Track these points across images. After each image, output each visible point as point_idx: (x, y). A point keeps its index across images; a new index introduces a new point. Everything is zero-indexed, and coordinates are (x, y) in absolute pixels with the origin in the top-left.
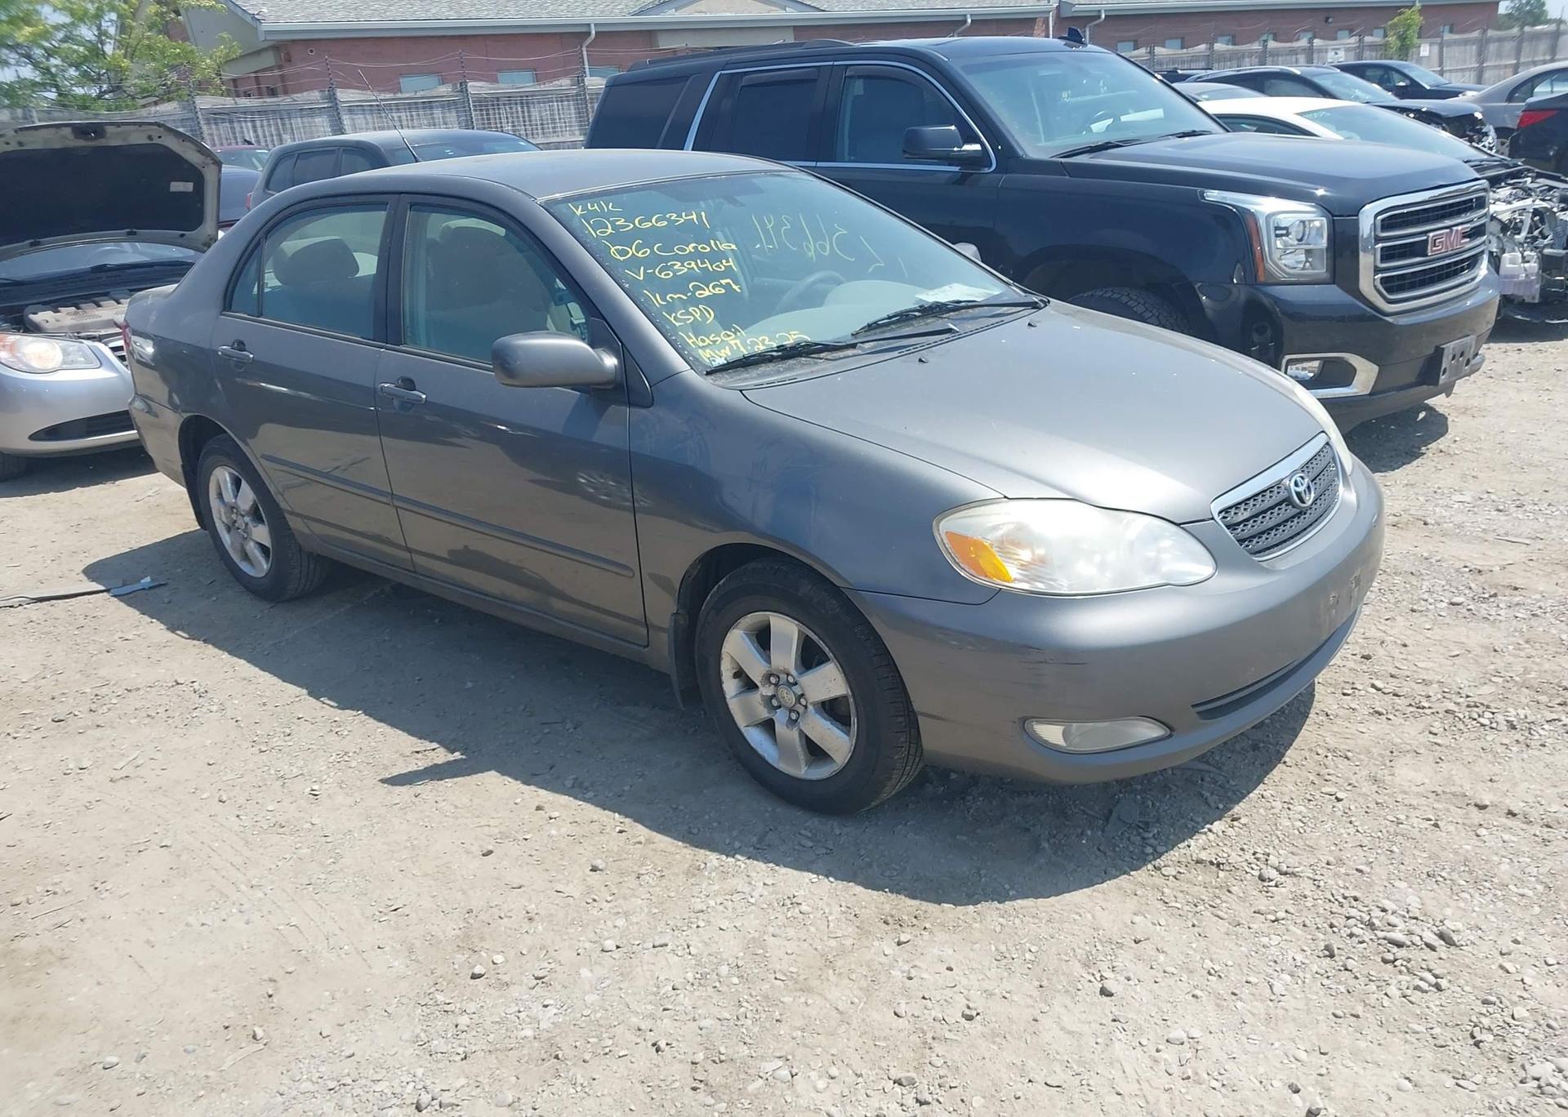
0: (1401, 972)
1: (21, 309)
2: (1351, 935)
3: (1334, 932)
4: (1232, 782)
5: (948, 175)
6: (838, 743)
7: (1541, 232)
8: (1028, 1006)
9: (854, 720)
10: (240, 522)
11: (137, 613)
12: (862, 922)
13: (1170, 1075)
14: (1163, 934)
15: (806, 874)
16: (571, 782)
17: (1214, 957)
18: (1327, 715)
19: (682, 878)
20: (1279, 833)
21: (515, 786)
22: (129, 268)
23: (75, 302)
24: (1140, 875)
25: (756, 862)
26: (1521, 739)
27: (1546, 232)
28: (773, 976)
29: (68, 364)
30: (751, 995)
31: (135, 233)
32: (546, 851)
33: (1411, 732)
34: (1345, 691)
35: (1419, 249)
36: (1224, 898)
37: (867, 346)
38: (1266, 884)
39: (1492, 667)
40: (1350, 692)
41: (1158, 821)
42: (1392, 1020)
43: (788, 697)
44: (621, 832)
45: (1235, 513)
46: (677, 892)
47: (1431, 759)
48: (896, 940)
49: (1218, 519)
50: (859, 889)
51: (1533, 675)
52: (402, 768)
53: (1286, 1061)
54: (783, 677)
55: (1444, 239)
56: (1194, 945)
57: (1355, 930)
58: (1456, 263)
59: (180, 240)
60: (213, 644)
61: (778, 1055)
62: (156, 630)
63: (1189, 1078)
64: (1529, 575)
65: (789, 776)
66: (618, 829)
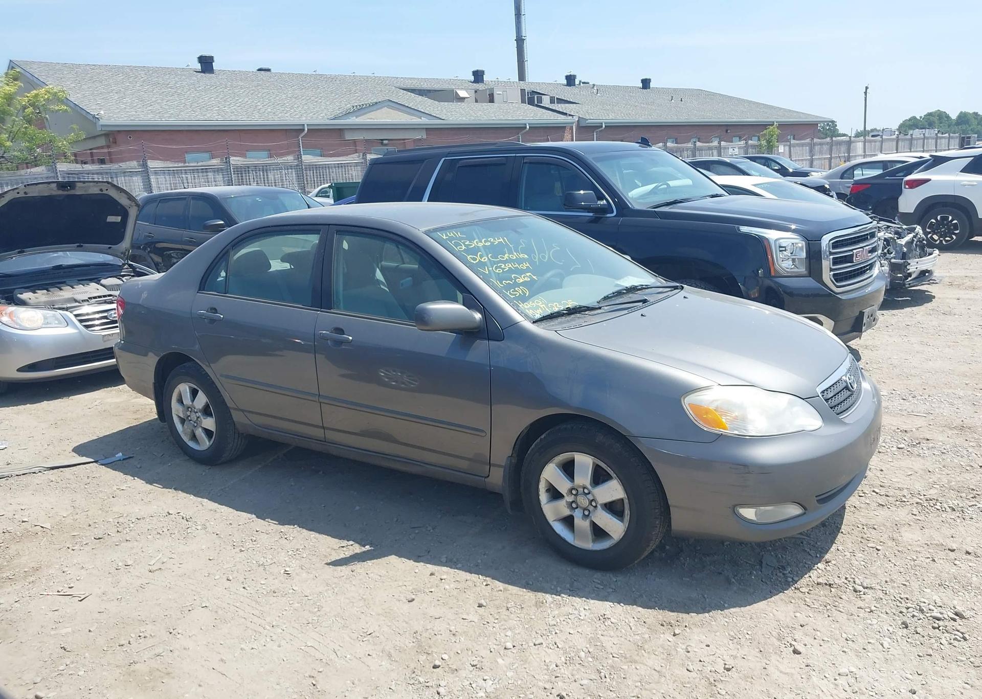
0: (943, 633)
1: (12, 291)
2: (913, 616)
3: (904, 615)
4: (818, 543)
5: (588, 218)
6: (616, 528)
7: (888, 251)
8: (758, 662)
9: (627, 512)
10: (193, 417)
11: (122, 474)
12: (649, 625)
13: (846, 691)
14: (814, 621)
15: (606, 603)
16: (445, 559)
17: (846, 632)
18: (855, 507)
19: (534, 608)
20: (854, 568)
21: (410, 563)
22: (75, 267)
23: (46, 287)
24: (789, 592)
25: (574, 598)
26: (960, 515)
27: (891, 250)
28: (611, 656)
29: (47, 324)
30: (603, 666)
31: (82, 246)
32: (446, 598)
33: (902, 514)
34: (860, 495)
35: (849, 259)
36: (839, 601)
37: (606, 308)
38: (858, 594)
39: (931, 480)
40: (863, 495)
41: (788, 565)
42: (948, 656)
43: (583, 501)
44: (487, 585)
45: (827, 393)
46: (535, 616)
47: (918, 527)
48: (672, 633)
49: (820, 396)
50: (640, 609)
51: (953, 483)
52: (335, 557)
53: (903, 680)
54: (581, 490)
55: (860, 253)
56: (833, 627)
57: (915, 614)
58: (864, 267)
59: (109, 251)
60: (182, 491)
61: (632, 695)
62: (139, 484)
63: (857, 692)
64: (931, 432)
65: (581, 549)
66: (485, 584)
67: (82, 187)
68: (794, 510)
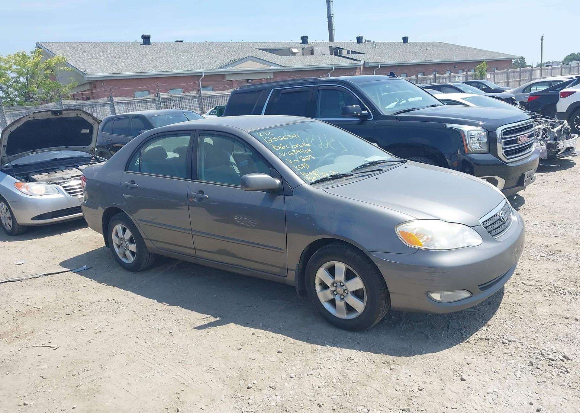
0: (555, 368)
1: (28, 174)
2: (537, 358)
3: (531, 358)
4: (485, 315)
5: (357, 121)
6: (359, 306)
7: (546, 136)
8: (439, 385)
9: (365, 296)
10: (124, 244)
11: (85, 277)
12: (377, 364)
13: (490, 403)
14: (476, 361)
15: (352, 350)
16: (262, 325)
17: (495, 367)
18: (510, 293)
19: (310, 354)
20: (505, 329)
21: (242, 327)
22: (65, 159)
23: (47, 171)
24: (463, 344)
25: (334, 347)
26: (574, 297)
27: (548, 136)
28: (352, 382)
29: (47, 193)
30: (346, 388)
31: (68, 147)
32: (260, 348)
33: (539, 296)
34: (514, 285)
35: (515, 142)
36: (493, 349)
37: (356, 175)
38: (505, 345)
39: (559, 276)
40: (516, 285)
41: (464, 327)
42: (556, 382)
43: (340, 290)
44: (284, 340)
45: (486, 223)
46: (310, 358)
47: (547, 304)
48: (390, 368)
49: (481, 225)
50: (372, 354)
51: (573, 277)
52: (199, 324)
53: (526, 397)
54: (339, 283)
55: (522, 138)
56: (487, 364)
57: (538, 357)
58: (526, 146)
59: (83, 150)
60: (117, 287)
61: (361, 405)
62: (94, 283)
63: (497, 404)
64: (563, 247)
65: (340, 318)
66: (283, 339)
67: (67, 113)
68: (465, 294)
